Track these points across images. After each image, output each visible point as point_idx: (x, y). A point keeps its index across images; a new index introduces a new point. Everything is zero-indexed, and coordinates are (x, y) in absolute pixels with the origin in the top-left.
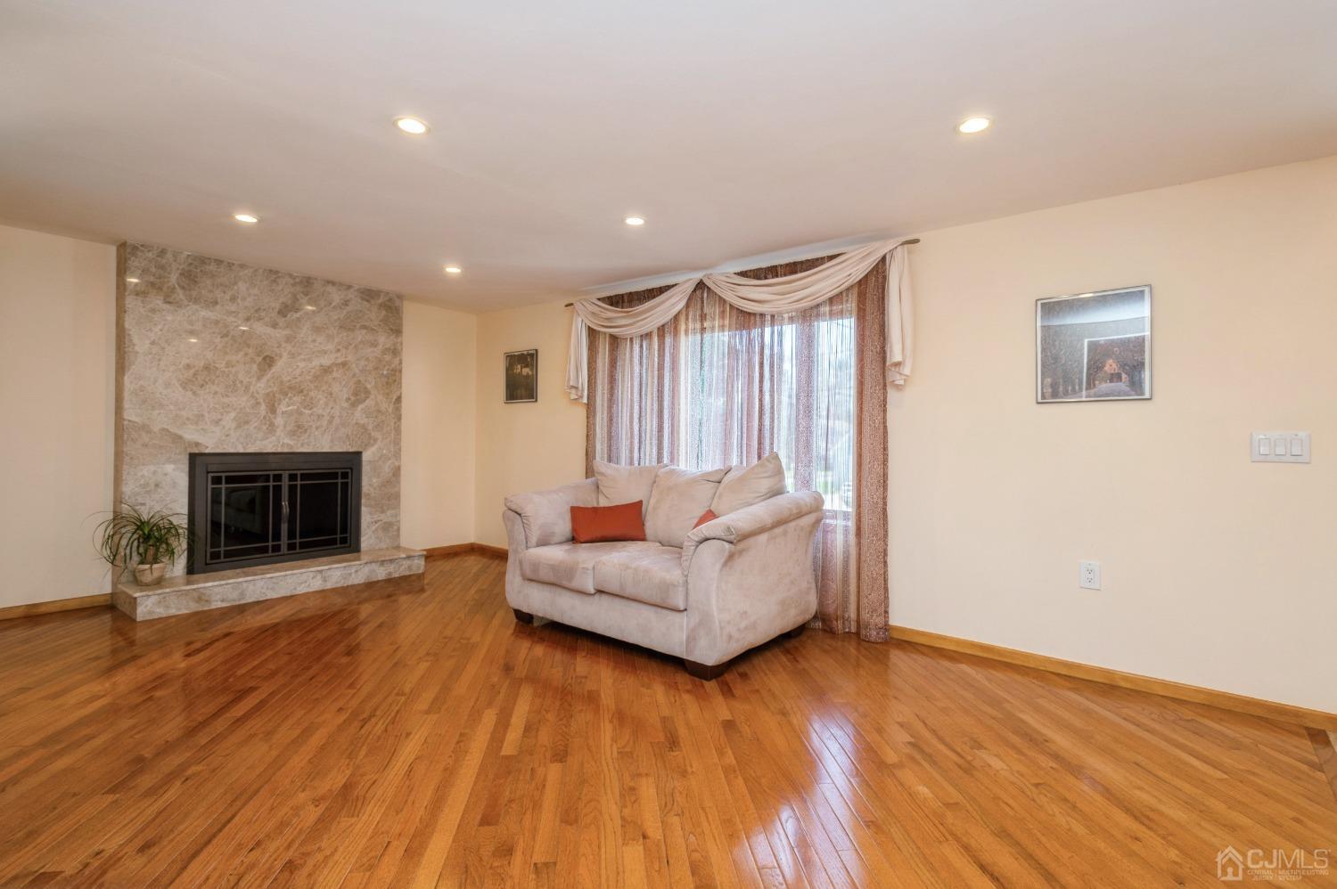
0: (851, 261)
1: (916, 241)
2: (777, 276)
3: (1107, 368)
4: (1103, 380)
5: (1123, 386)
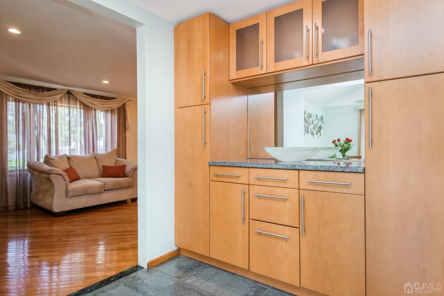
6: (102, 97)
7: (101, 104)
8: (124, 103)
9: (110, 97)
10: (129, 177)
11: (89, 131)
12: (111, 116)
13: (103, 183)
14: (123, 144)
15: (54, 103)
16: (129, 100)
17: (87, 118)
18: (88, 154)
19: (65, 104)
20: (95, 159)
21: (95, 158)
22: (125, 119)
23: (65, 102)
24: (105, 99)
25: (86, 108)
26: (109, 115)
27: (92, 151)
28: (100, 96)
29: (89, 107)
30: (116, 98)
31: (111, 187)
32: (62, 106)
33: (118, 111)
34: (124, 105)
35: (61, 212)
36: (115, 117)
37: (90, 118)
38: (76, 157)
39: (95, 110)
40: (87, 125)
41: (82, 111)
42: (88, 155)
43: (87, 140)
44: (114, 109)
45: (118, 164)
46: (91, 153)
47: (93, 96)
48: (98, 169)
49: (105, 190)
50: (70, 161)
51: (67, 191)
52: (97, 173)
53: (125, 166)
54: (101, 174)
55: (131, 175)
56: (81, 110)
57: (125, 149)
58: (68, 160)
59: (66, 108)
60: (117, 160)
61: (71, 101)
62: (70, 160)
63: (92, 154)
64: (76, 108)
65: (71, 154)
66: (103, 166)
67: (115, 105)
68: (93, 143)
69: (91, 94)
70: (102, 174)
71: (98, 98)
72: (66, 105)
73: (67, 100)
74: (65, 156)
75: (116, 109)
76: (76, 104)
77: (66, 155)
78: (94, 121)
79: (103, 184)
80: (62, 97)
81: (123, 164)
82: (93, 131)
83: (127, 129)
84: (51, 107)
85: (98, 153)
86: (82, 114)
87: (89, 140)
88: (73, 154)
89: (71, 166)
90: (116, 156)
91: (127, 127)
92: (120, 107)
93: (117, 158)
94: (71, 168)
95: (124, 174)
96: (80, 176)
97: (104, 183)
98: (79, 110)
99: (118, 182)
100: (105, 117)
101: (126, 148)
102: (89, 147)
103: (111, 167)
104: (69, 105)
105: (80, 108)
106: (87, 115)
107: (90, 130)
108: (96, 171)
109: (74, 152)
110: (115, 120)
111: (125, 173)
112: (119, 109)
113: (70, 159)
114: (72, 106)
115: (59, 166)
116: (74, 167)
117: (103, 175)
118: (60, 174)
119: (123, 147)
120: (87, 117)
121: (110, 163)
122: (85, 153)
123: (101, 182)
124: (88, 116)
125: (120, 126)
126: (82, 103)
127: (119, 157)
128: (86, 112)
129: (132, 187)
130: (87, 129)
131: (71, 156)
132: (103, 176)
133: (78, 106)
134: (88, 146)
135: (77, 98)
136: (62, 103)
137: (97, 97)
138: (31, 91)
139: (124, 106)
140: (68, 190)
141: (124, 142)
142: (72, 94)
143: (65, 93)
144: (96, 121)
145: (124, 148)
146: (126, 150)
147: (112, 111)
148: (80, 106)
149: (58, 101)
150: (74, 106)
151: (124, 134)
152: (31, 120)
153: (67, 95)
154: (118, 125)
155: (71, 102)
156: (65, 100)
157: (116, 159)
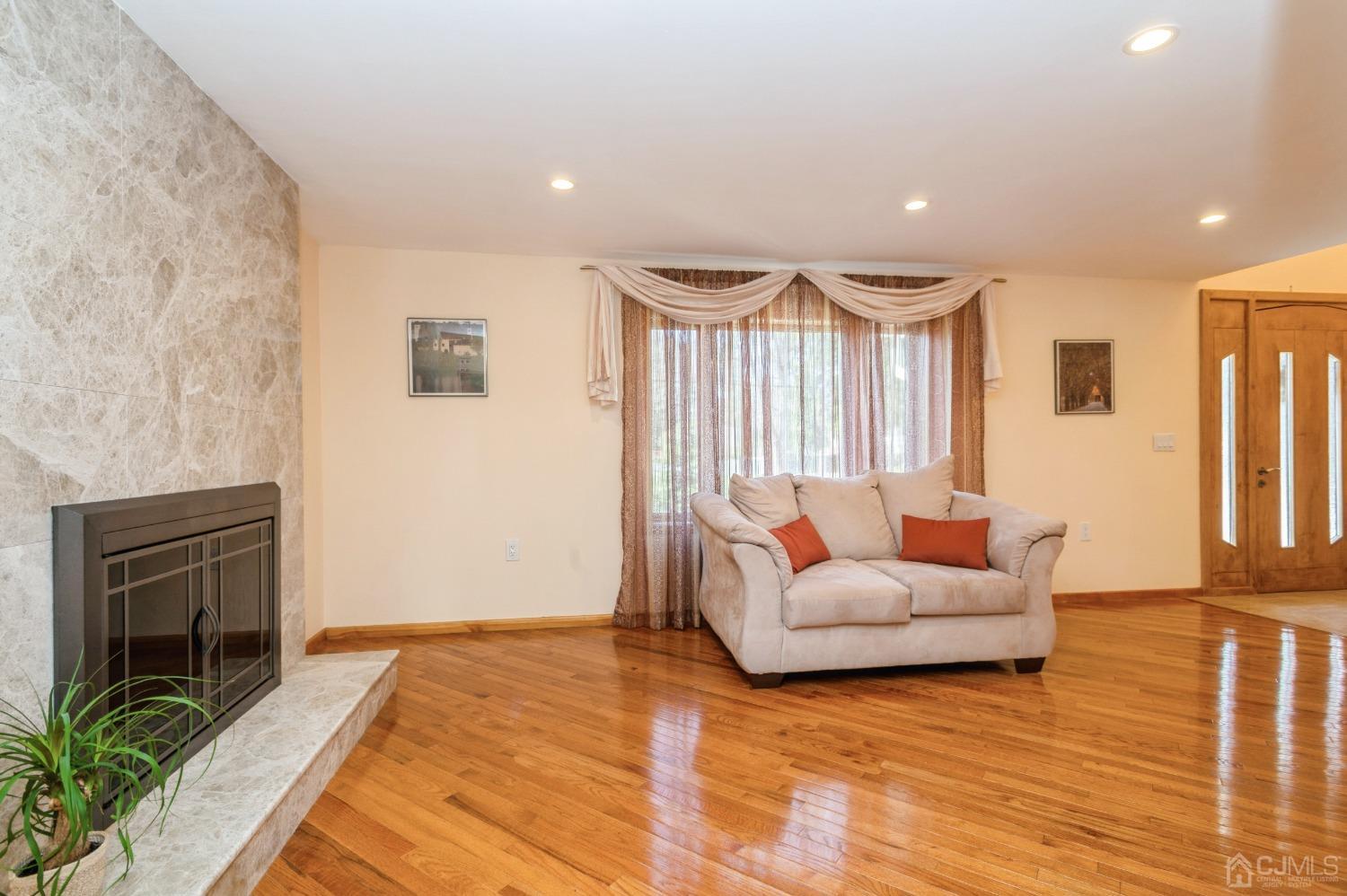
0: (952, 290)
1: (1002, 281)
2: (883, 286)
3: (1094, 391)
4: (1092, 400)
5: (1101, 404)
6: (900, 282)
7: (898, 305)
8: (978, 293)
9: (928, 278)
10: (1006, 571)
11: (859, 400)
12: (932, 341)
13: (904, 585)
14: (973, 442)
15: (760, 317)
16: (995, 280)
17: (852, 356)
18: (857, 474)
19: (788, 319)
20: (876, 491)
21: (878, 487)
22: (980, 350)
23: (788, 309)
24: (908, 287)
25: (850, 321)
26: (924, 340)
27: (867, 465)
28: (895, 277)
29: (860, 317)
30: (949, 279)
31: (936, 604)
32: (780, 327)
33: (954, 322)
34: (976, 298)
35: (765, 675)
36: (943, 345)
37: (864, 355)
38: (817, 483)
39: (878, 327)
40: (854, 378)
41: (838, 335)
42: (855, 478)
43: (854, 428)
44: (942, 318)
45: (960, 514)
46: (866, 471)
47: (872, 281)
48: (887, 528)
49: (913, 612)
50: (801, 496)
51: (784, 605)
52: (885, 544)
53: (985, 524)
54: (897, 547)
55: (1013, 565)
56: (836, 334)
57: (979, 456)
58: (796, 492)
59: (792, 334)
60: (953, 498)
61: (808, 307)
62: (802, 492)
63: (867, 474)
64: (821, 328)
65: (806, 474)
66: (906, 519)
67: (942, 302)
68: (872, 436)
69: (865, 276)
70: (901, 547)
71: (889, 286)
72: (791, 322)
73: (796, 303)
74: (787, 478)
75: (949, 315)
76: (820, 315)
77: (790, 476)
78: (874, 363)
79: (908, 591)
80: (780, 296)
81: (977, 516)
82: (871, 397)
83: (986, 384)
84: (752, 333)
85: (888, 470)
86: (839, 345)
87: (859, 427)
88: (810, 473)
89: (804, 513)
90: (950, 485)
91: (987, 376)
92: (963, 307)
93: (955, 489)
94: (804, 519)
95: (986, 555)
96: (830, 548)
97: (909, 587)
98: (828, 335)
99: (965, 588)
100: (908, 347)
101: (982, 454)
102: (859, 450)
103: (933, 522)
104: (801, 321)
105: (833, 329)
106: (852, 344)
107: (862, 396)
108: (883, 536)
109: (816, 471)
110: (944, 354)
111: (989, 554)
112: (959, 314)
113: (802, 489)
114: (810, 322)
115: (767, 513)
116: (812, 517)
117: (903, 551)
118: (764, 543)
119: (973, 451)
120: (852, 352)
121: (929, 507)
122: (849, 474)
123: (897, 579)
124: (857, 351)
125: (961, 377)
126: (839, 307)
127: (958, 487)
128: (851, 337)
129: (1020, 613)
130: (854, 393)
131: (803, 482)
132: (907, 555)
133: (827, 322)
134: (857, 449)
135: (822, 295)
136: (781, 316)
137: (886, 284)
138: (702, 288)
139: (978, 301)
140: (788, 601)
141: (978, 432)
142: (810, 283)
143: (789, 282)
144: (881, 365)
145: (977, 453)
146: (982, 459)
147: (934, 324)
148: (833, 319)
149: (770, 310)
150: (816, 322)
151: (976, 403)
152: (702, 373)
153: (794, 288)
154: (953, 373)
155: (806, 308)
156: (791, 305)
157: (949, 496)
